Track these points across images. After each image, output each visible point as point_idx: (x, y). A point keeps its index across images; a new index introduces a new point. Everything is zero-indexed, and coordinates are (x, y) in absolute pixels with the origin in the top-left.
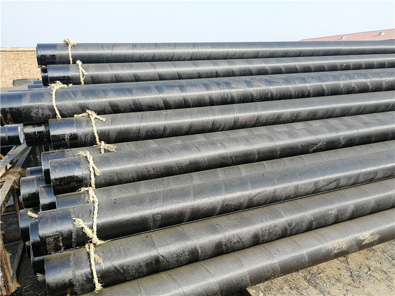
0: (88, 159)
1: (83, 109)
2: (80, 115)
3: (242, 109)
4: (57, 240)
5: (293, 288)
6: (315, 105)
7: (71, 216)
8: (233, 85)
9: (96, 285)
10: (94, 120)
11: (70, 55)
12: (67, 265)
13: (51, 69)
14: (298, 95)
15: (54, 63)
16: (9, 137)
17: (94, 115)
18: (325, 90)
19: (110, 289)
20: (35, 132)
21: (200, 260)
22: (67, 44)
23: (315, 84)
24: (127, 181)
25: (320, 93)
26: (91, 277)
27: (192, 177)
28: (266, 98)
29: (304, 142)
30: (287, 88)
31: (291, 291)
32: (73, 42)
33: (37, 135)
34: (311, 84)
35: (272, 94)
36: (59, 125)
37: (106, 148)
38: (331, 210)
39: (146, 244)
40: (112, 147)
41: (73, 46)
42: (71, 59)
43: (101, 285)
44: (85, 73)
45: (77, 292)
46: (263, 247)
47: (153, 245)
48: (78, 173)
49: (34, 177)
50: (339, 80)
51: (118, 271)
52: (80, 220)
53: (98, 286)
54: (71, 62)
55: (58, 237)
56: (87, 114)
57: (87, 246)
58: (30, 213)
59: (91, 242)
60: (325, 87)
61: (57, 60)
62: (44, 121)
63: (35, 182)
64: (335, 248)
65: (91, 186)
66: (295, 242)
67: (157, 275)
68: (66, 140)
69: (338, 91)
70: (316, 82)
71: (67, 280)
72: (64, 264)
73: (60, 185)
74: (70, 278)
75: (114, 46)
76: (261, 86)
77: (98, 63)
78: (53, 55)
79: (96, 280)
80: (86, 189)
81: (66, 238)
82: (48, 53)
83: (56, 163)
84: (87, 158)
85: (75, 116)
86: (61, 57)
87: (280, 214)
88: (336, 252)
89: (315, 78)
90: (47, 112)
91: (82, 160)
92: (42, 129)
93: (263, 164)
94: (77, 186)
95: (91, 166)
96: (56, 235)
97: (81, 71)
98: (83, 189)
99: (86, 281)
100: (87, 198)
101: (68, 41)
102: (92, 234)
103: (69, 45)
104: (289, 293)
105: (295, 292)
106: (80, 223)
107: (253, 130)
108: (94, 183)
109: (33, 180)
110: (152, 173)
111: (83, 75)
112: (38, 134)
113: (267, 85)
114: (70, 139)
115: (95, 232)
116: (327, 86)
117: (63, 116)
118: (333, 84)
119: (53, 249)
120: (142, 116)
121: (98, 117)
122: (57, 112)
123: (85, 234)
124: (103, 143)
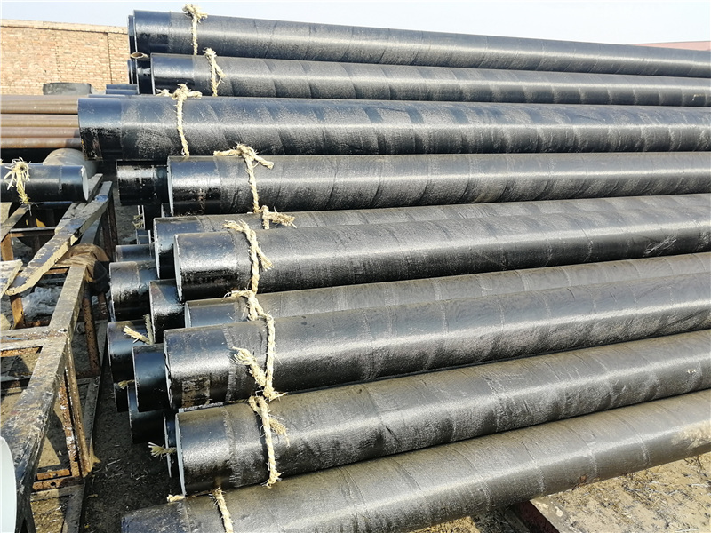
0: (249, 237)
1: (231, 141)
2: (225, 153)
3: (521, 163)
4: (201, 385)
5: (606, 504)
6: (653, 167)
7: (226, 343)
8: (507, 118)
9: (271, 474)
10: (251, 164)
11: (195, 36)
12: (220, 433)
13: (159, 62)
14: (622, 146)
15: (164, 50)
16: (64, 186)
17: (251, 155)
18: (673, 139)
19: (292, 483)
20: (137, 179)
21: (453, 442)
22: (190, 15)
23: (654, 126)
24: (314, 283)
25: (662, 146)
26: (262, 458)
27: (432, 286)
28: (563, 146)
29: (638, 235)
30: (604, 130)
31: (602, 509)
32: (201, 11)
33: (141, 185)
34: (649, 126)
35: (576, 141)
36: (187, 169)
37: (275, 219)
38: (692, 366)
39: (360, 406)
40: (288, 219)
41: (201, 20)
42: (196, 45)
43: (280, 474)
44: (222, 75)
45: (234, 484)
46: (566, 426)
47: (371, 409)
48: (228, 262)
49: (134, 263)
50: (699, 122)
51: (311, 451)
52: (246, 351)
53: (275, 476)
54: (196, 51)
55: (203, 381)
56: (238, 152)
57: (252, 400)
58: (128, 330)
59: (261, 394)
60: (672, 134)
61: (171, 45)
62: (159, 158)
63: (138, 273)
64: (695, 438)
65: (250, 288)
66: (624, 421)
67: (375, 464)
68: (201, 198)
69: (694, 144)
70: (658, 124)
71: (219, 463)
72: (213, 431)
73: (196, 282)
74: (226, 458)
75: (275, 26)
76: (557, 123)
77: (245, 57)
78: (163, 35)
79: (272, 464)
80: (242, 293)
81: (218, 382)
82: (155, 29)
83: (188, 239)
84: (245, 235)
85: (215, 153)
86: (177, 39)
87: (600, 367)
88: (695, 444)
89: (654, 115)
90: (167, 142)
91: (237, 239)
92: (150, 173)
93: (562, 271)
94: (226, 287)
95: (254, 250)
96: (200, 376)
97: (215, 70)
98: (235, 294)
99: (254, 465)
100: (245, 310)
101: (191, 9)
102: (264, 379)
103: (195, 17)
104: (600, 512)
105: (610, 511)
106: (246, 356)
107: (539, 206)
108: (257, 283)
109: (132, 269)
110: (361, 273)
111: (218, 77)
112: (143, 182)
113: (567, 122)
114: (207, 197)
115: (271, 377)
116: (677, 131)
117: (193, 152)
118: (689, 130)
119: (192, 401)
120: (339, 163)
121: (259, 158)
122: (185, 144)
123: (251, 378)
124: (266, 208)
